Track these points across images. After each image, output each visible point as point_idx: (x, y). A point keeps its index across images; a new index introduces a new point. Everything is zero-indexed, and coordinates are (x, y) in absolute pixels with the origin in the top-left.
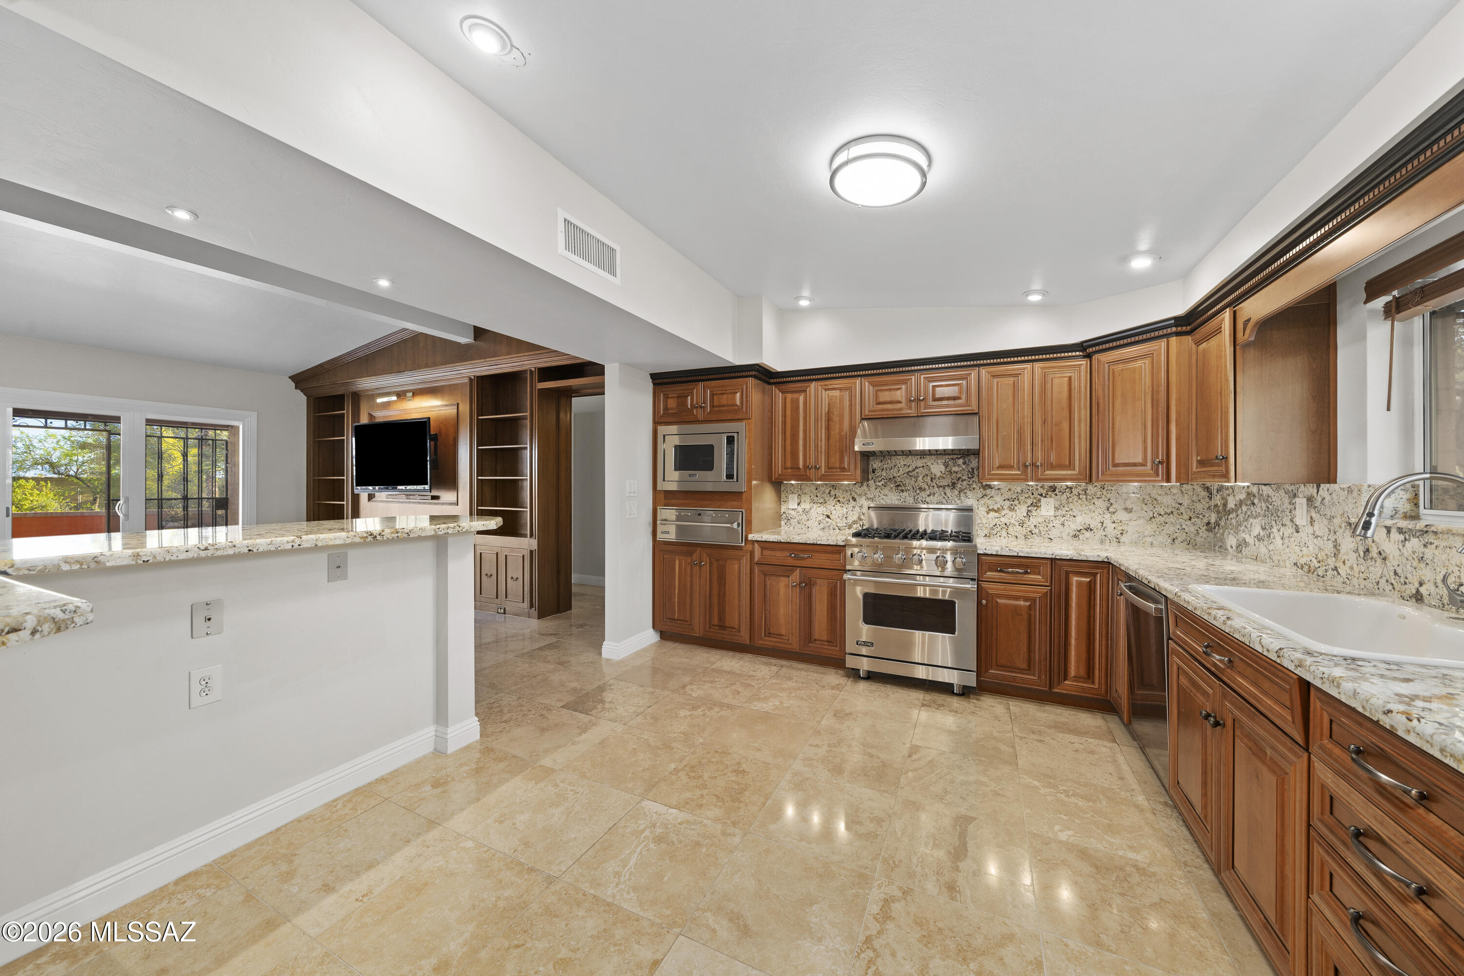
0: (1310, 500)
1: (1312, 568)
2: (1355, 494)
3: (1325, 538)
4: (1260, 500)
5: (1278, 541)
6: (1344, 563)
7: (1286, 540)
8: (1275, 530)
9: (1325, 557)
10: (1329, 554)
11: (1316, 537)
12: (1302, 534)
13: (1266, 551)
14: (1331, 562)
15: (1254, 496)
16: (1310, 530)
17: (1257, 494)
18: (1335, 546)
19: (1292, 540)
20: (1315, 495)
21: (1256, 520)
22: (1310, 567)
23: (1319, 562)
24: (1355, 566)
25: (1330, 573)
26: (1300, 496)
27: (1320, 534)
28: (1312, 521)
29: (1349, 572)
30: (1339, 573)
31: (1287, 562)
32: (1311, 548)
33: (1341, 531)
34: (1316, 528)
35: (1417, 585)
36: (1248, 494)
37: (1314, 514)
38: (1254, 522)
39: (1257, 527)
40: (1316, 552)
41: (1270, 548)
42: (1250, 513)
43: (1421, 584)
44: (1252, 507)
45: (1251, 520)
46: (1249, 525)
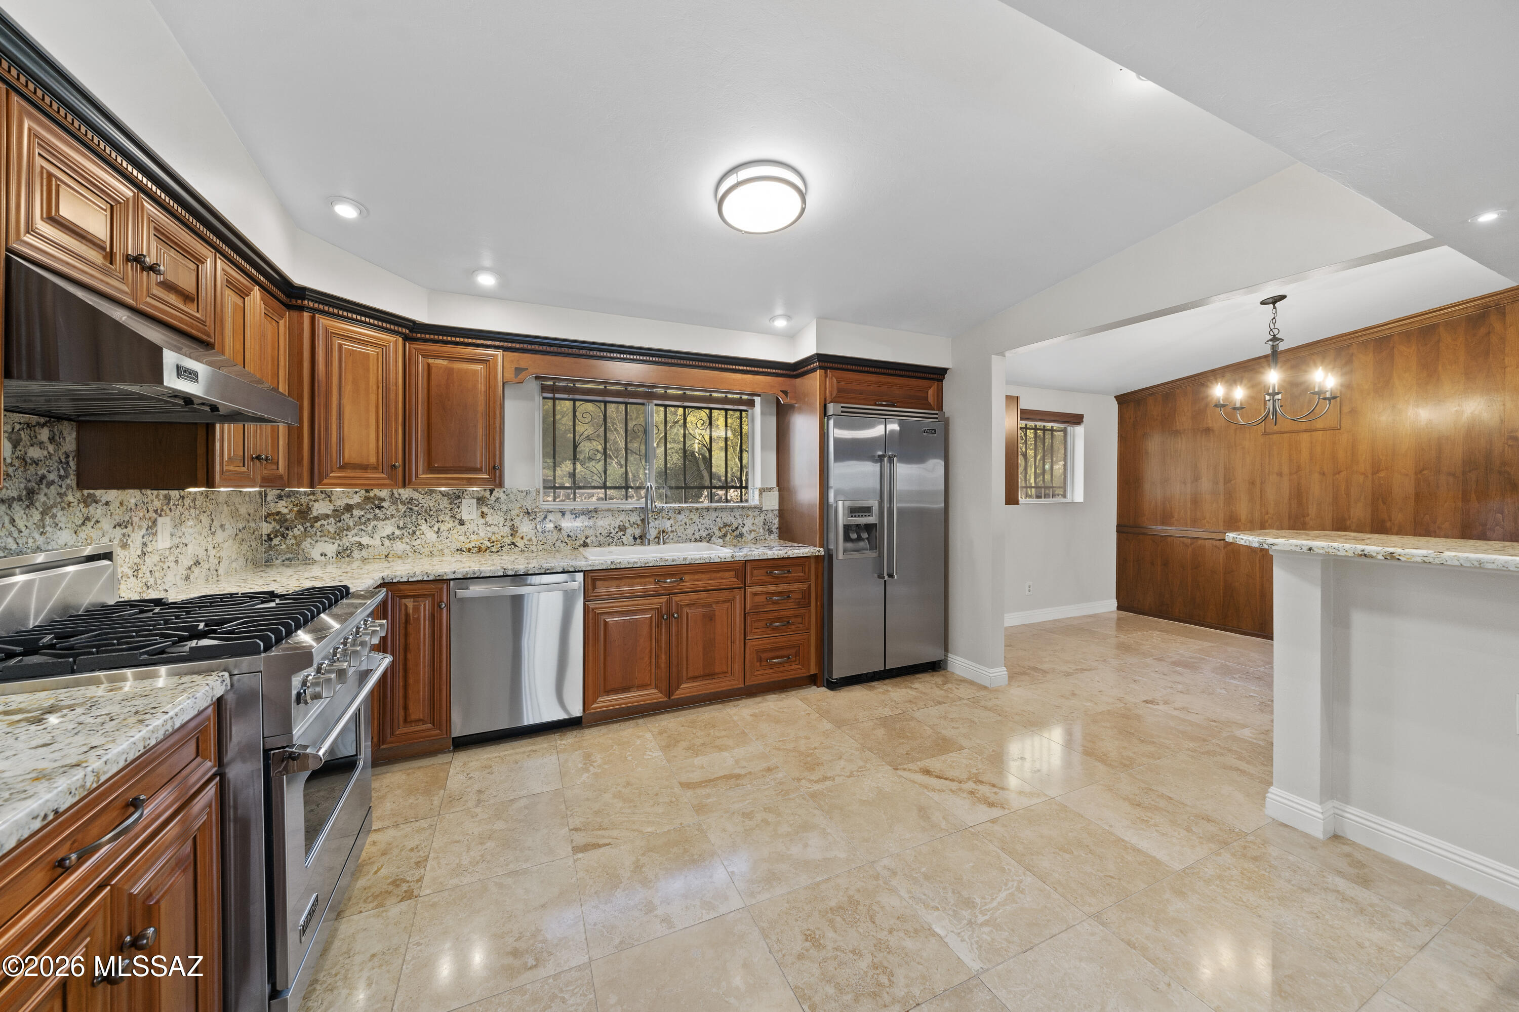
0: (481, 501)
1: (483, 549)
3: (501, 525)
4: (394, 503)
5: (431, 535)
6: (522, 538)
7: (445, 534)
8: (424, 527)
9: (500, 538)
10: (505, 535)
11: (490, 526)
12: (470, 526)
13: (408, 548)
14: (508, 540)
15: (382, 500)
16: (483, 521)
17: (387, 499)
18: (512, 529)
19: (455, 531)
20: (488, 496)
21: (387, 522)
22: (480, 548)
23: (493, 542)
24: (533, 538)
25: (506, 547)
26: (466, 497)
27: (495, 523)
28: (483, 515)
29: (527, 543)
30: (516, 546)
31: (446, 551)
32: (482, 534)
33: (519, 518)
34: (489, 519)
35: (584, 539)
36: (367, 499)
37: (485, 509)
38: (380, 524)
39: (388, 528)
40: (490, 535)
41: (415, 543)
42: (371, 516)
43: (586, 538)
44: (377, 511)
45: (373, 523)
46: (370, 528)
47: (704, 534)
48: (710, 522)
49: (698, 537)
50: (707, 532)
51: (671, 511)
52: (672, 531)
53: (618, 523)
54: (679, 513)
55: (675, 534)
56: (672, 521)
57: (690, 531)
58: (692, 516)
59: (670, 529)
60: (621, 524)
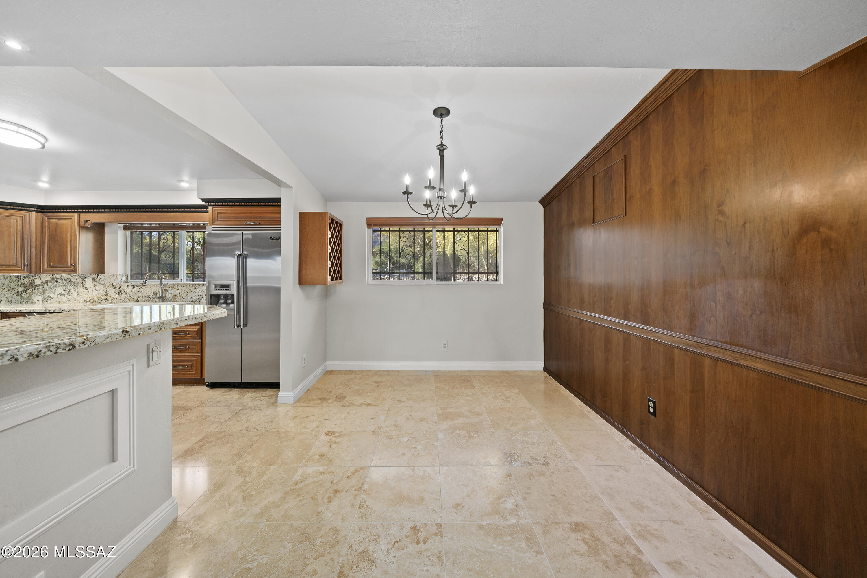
0: (94, 279)
1: (95, 301)
2: (115, 277)
3: (102, 290)
4: (62, 280)
5: (75, 294)
6: (110, 297)
7: (80, 294)
8: (72, 290)
9: (101, 296)
10: (103, 295)
11: (97, 290)
12: (89, 291)
13: (67, 299)
14: (105, 297)
15: (58, 279)
16: (94, 288)
17: (59, 278)
18: (106, 292)
19: (84, 293)
20: (97, 277)
21: (59, 288)
22: (93, 300)
23: (98, 298)
24: (115, 297)
25: (104, 301)
26: (88, 278)
27: (99, 289)
28: (95, 286)
29: (112, 299)
30: (108, 300)
31: (81, 301)
32: (94, 294)
33: (109, 287)
34: (97, 287)
35: (137, 298)
36: (53, 278)
37: (95, 283)
38: (57, 289)
39: (59, 290)
40: (97, 295)
41: (69, 297)
42: (54, 285)
43: (138, 298)
44: (56, 283)
45: (55, 288)
46: (54, 290)
47: (197, 298)
48: (200, 291)
49: (193, 299)
50: (198, 297)
51: (179, 286)
52: (180, 296)
53: (153, 291)
54: (184, 287)
55: (181, 297)
56: (180, 291)
57: (189, 296)
58: (190, 288)
59: (179, 295)
60: (154, 291)
